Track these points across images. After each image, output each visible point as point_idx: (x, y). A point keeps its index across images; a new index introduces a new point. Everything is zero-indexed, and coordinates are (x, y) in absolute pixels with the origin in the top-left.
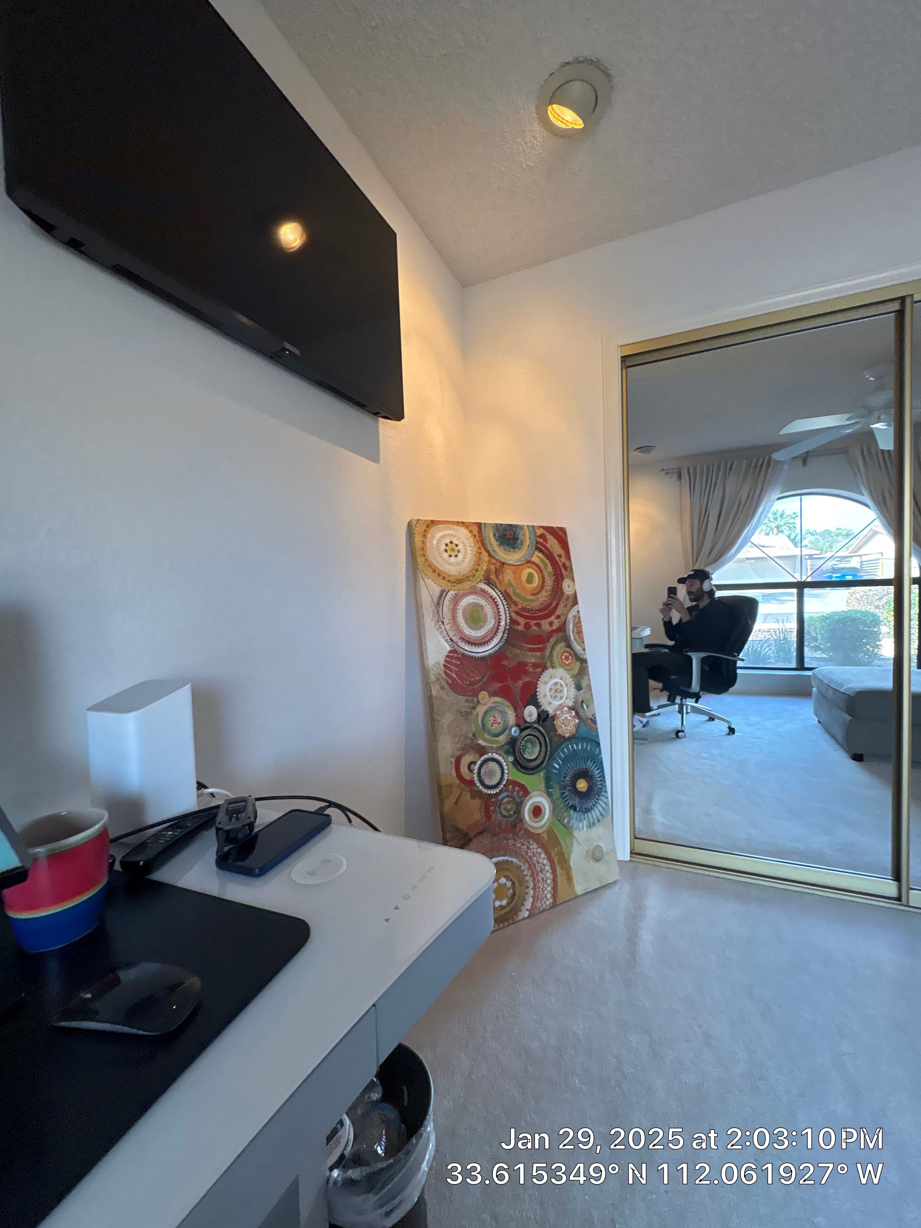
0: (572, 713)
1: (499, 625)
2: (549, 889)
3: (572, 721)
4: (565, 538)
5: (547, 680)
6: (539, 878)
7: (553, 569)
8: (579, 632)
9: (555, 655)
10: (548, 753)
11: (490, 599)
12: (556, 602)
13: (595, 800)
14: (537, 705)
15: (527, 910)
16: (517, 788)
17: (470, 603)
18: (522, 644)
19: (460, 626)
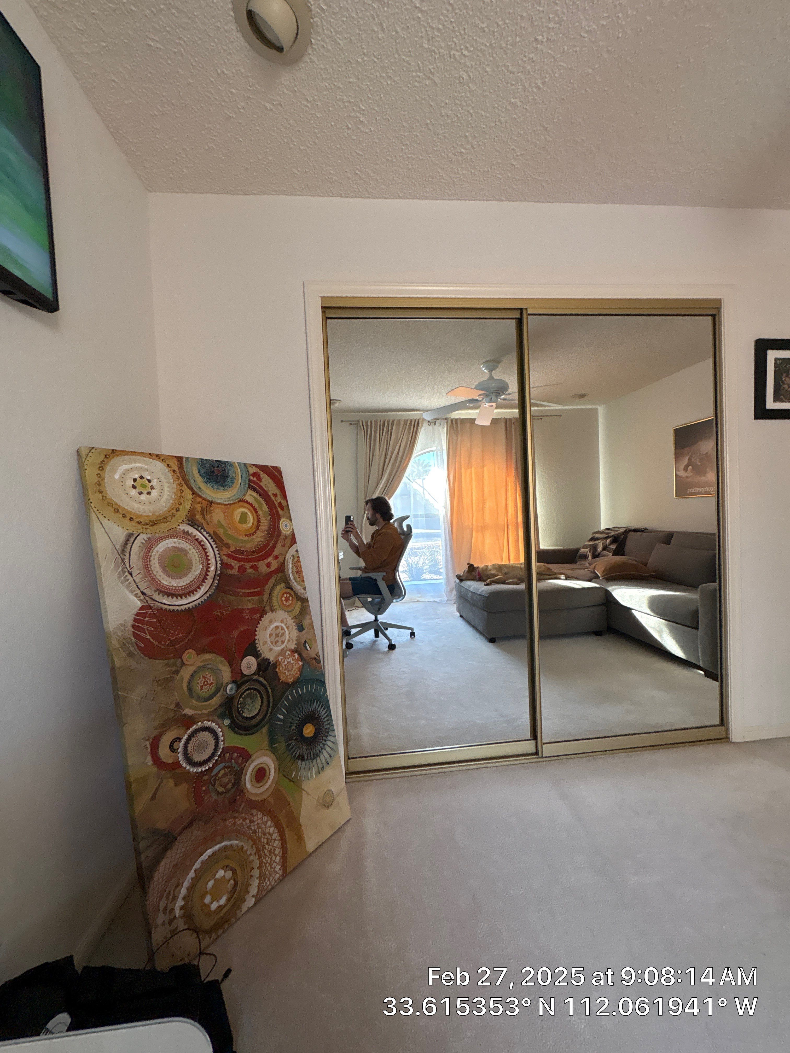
0: (294, 656)
1: (208, 571)
2: (278, 860)
3: (296, 665)
4: (279, 475)
5: (266, 625)
6: (266, 852)
7: (268, 508)
8: (299, 571)
9: (274, 598)
10: (271, 705)
11: (196, 543)
12: (273, 542)
13: (323, 742)
14: (256, 654)
15: (253, 897)
16: (236, 755)
17: (168, 548)
18: (236, 590)
19: (155, 576)
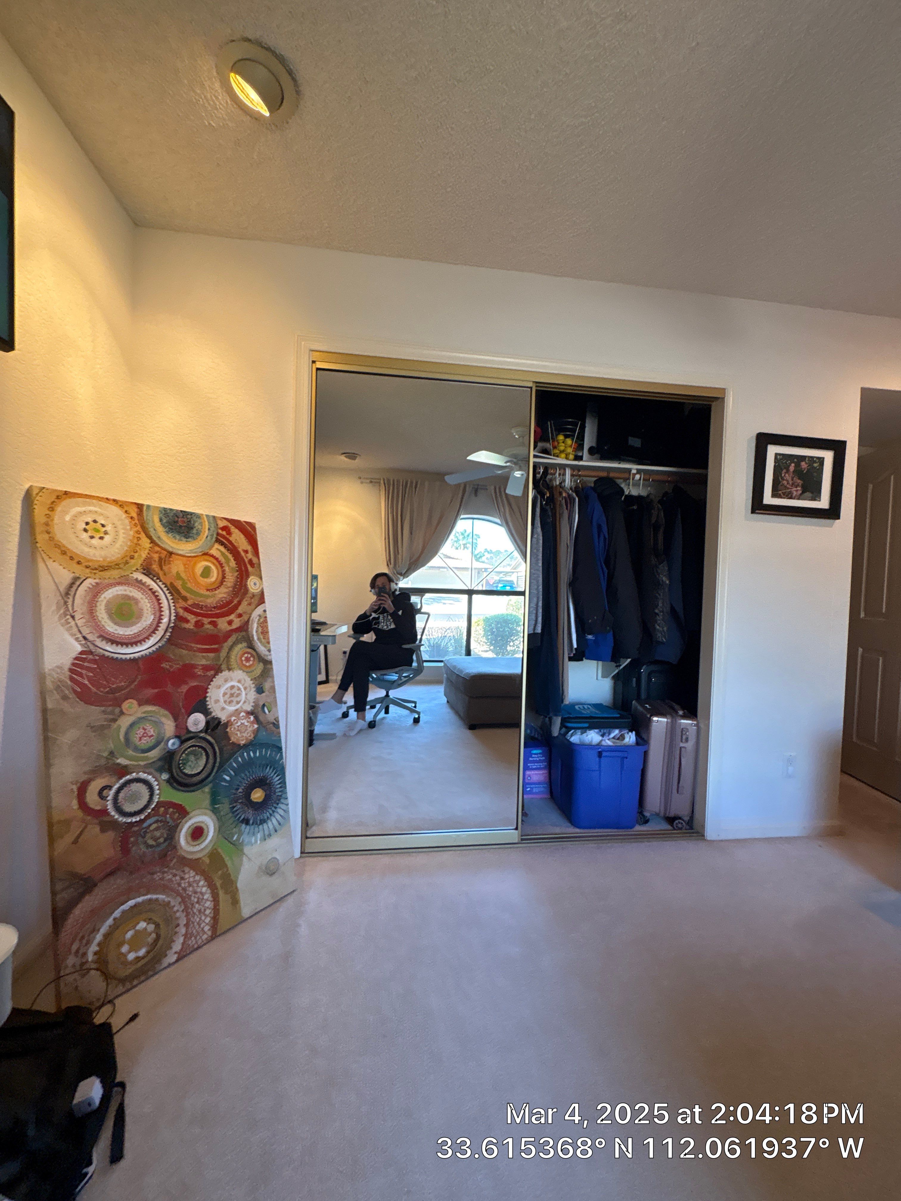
0: (250, 718)
1: (159, 621)
2: (208, 920)
3: (250, 727)
4: (253, 532)
5: (220, 683)
6: (195, 911)
7: (236, 564)
8: (264, 632)
9: (233, 657)
10: (217, 764)
11: (149, 592)
12: (237, 599)
13: (273, 809)
14: (206, 711)
15: (176, 953)
16: (171, 810)
17: (118, 595)
18: (190, 644)
19: (100, 621)
